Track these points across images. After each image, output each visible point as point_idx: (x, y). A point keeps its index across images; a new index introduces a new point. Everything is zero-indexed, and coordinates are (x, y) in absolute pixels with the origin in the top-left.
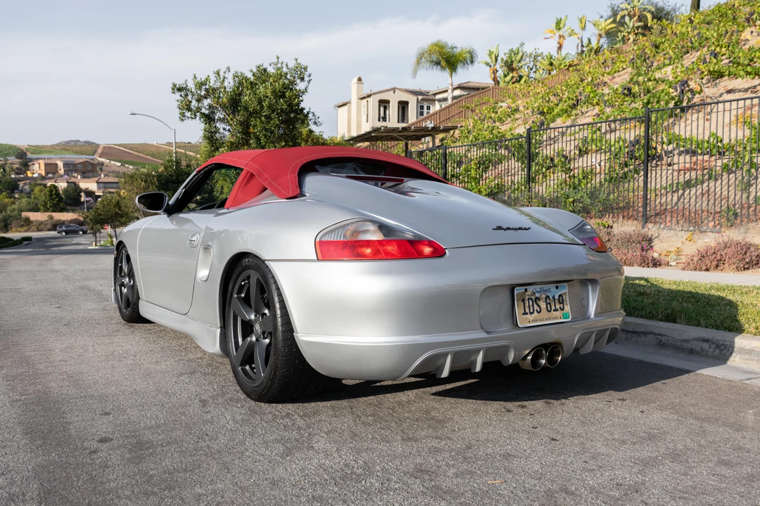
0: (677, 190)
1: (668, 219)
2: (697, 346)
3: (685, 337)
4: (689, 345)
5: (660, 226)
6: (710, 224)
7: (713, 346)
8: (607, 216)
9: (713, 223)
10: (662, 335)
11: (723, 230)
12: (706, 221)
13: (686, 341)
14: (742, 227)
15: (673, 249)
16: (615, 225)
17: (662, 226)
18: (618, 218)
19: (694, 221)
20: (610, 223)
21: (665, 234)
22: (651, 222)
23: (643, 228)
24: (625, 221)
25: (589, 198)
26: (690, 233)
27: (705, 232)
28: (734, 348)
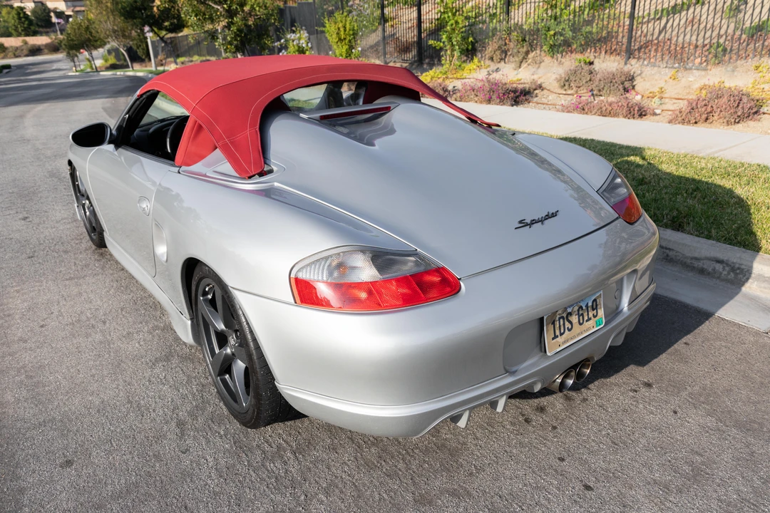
1: (653, 53)
2: (709, 266)
3: (696, 255)
4: (700, 264)
5: (643, 63)
6: (696, 60)
7: (727, 269)
8: (589, 51)
9: (699, 59)
10: (670, 249)
11: (709, 67)
12: (692, 58)
13: (697, 259)
14: (730, 65)
15: (656, 90)
16: (596, 62)
17: (646, 63)
18: (600, 53)
19: (679, 56)
20: (592, 58)
21: (648, 71)
22: (634, 58)
23: (626, 64)
24: (607, 57)
25: (571, 30)
26: (673, 71)
27: (691, 69)
28: (751, 273)
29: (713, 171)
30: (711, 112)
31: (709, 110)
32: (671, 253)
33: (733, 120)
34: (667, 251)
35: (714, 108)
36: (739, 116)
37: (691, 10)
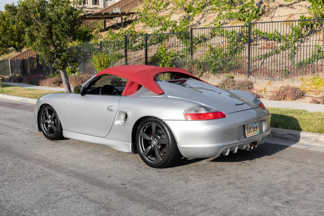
0: (261, 59)
1: (259, 74)
2: (288, 136)
3: (283, 133)
4: (285, 136)
5: (256, 77)
6: (278, 77)
7: (293, 136)
8: (231, 72)
9: (279, 76)
10: (275, 133)
11: (283, 79)
12: (276, 75)
13: (284, 135)
14: (291, 78)
15: (262, 88)
16: (235, 77)
17: (257, 77)
18: (236, 73)
19: (270, 75)
20: (233, 75)
21: (258, 81)
22: (251, 75)
23: (248, 78)
24: (240, 75)
26: (269, 81)
27: (276, 80)
29: (287, 112)
30: (285, 95)
31: (284, 94)
32: (275, 134)
33: (294, 98)
34: (274, 134)
35: (287, 94)
36: (296, 97)
37: (273, 56)
